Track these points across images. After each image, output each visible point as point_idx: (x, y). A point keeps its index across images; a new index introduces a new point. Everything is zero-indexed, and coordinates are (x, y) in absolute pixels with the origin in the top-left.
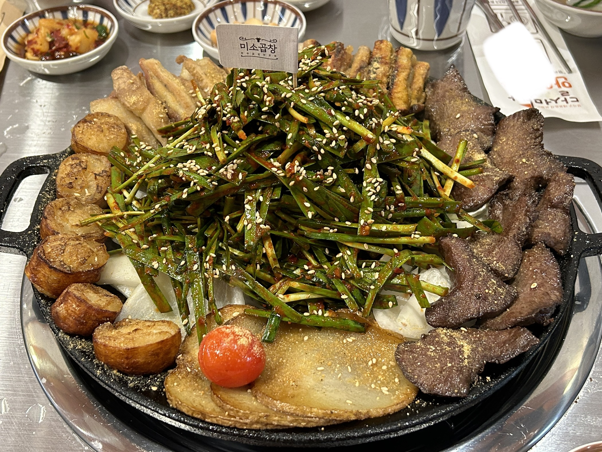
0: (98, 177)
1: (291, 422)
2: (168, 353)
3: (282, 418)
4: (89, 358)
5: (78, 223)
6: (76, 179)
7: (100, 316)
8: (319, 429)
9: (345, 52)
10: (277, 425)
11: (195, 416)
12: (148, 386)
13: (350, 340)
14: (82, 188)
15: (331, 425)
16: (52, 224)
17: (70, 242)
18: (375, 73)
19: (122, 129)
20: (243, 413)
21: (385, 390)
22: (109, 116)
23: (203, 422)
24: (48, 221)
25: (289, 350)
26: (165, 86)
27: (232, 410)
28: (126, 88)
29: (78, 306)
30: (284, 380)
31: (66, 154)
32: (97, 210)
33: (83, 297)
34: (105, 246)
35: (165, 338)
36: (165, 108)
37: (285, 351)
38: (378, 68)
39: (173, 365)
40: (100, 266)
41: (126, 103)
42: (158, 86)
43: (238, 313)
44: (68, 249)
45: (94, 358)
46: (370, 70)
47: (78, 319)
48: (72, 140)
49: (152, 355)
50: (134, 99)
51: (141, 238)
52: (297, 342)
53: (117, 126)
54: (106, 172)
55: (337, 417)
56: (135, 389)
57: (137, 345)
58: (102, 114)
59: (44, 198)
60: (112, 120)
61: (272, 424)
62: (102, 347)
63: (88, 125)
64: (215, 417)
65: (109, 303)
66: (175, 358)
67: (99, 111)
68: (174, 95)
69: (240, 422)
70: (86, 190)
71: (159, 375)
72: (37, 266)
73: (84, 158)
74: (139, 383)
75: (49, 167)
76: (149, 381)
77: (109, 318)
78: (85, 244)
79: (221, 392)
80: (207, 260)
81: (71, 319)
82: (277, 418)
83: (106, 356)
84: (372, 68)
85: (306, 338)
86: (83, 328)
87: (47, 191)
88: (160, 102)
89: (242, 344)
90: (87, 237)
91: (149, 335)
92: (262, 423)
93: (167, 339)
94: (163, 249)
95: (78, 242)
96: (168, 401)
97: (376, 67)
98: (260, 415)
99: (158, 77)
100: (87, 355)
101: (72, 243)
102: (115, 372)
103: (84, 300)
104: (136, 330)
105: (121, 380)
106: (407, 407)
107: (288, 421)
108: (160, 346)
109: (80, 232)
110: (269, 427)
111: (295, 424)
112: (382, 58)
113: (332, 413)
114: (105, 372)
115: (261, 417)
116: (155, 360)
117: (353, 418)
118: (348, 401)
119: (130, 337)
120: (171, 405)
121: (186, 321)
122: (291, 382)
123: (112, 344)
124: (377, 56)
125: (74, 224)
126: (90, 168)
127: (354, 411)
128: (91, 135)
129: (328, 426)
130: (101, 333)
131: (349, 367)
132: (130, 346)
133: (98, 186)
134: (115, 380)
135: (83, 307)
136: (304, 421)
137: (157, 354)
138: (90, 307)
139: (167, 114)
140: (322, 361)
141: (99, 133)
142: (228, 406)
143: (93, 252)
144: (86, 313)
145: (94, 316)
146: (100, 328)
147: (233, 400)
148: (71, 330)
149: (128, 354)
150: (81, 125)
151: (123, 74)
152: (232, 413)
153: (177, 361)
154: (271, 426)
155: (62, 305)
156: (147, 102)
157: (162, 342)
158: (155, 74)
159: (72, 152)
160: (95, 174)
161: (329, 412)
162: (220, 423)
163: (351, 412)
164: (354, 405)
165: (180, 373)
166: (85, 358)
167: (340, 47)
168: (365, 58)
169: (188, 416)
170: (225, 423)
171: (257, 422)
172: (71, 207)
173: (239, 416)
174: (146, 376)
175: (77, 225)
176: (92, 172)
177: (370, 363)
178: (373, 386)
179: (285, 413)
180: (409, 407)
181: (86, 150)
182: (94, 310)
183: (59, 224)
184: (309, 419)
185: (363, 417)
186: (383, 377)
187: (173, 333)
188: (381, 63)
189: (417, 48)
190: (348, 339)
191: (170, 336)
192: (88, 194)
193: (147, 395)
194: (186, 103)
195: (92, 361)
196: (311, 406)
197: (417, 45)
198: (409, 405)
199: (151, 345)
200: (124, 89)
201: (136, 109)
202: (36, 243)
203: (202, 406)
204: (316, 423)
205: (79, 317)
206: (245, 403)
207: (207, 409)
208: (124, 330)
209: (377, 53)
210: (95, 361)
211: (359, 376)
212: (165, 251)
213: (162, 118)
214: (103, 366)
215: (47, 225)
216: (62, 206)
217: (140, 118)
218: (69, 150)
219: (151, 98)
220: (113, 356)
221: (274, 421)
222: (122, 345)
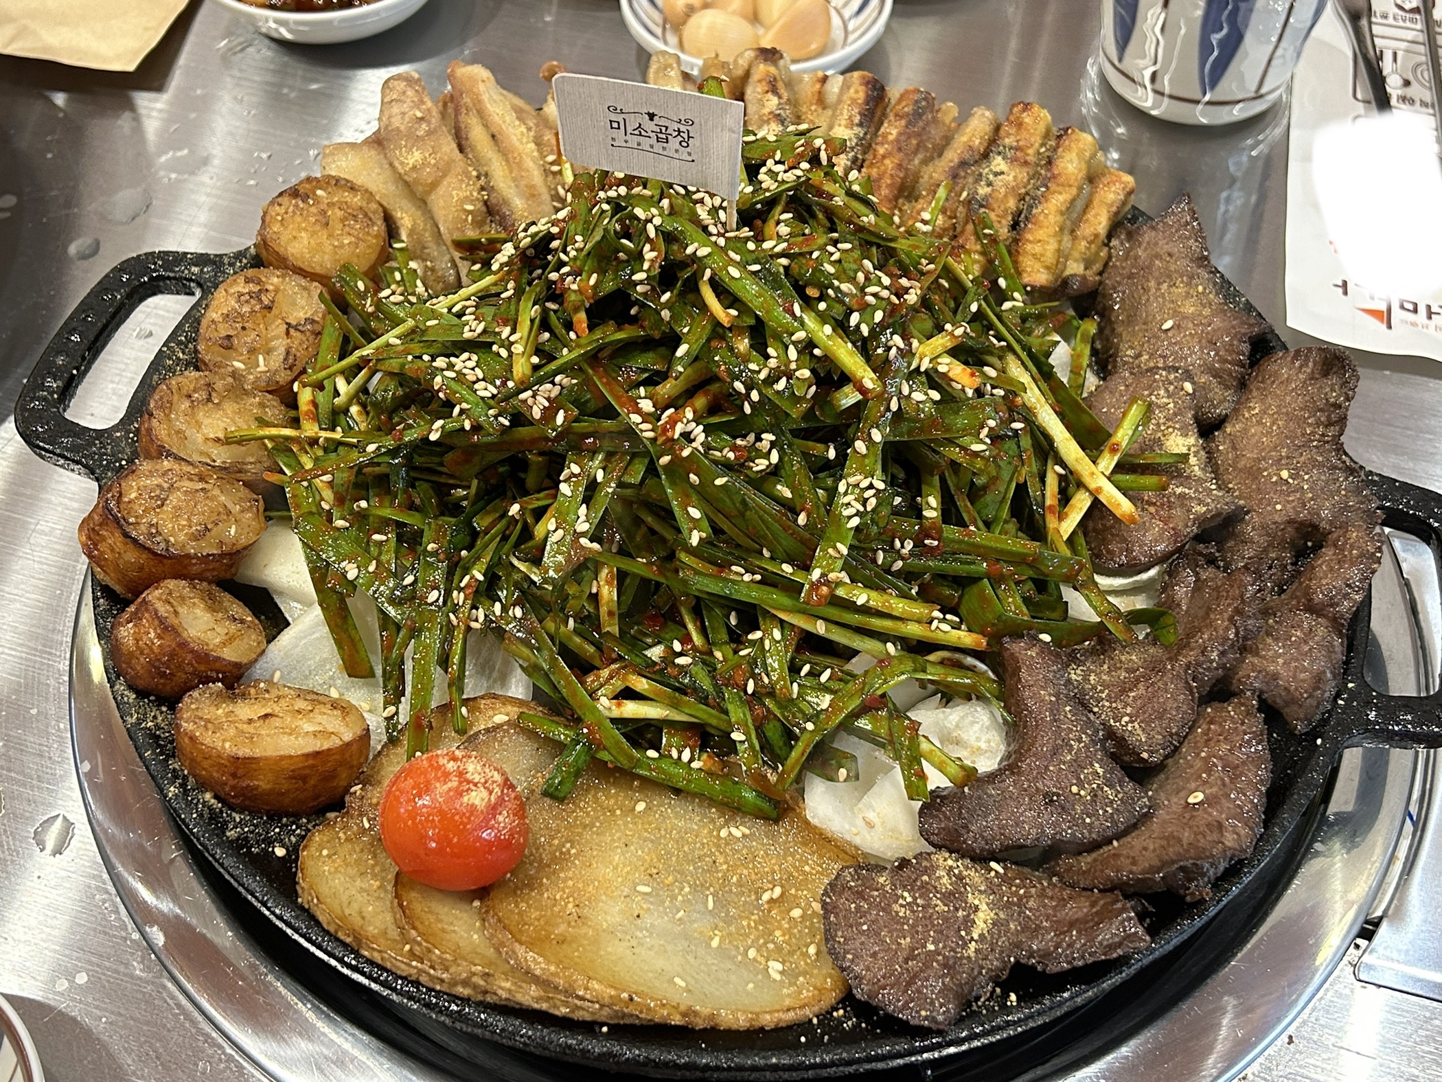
0: (292, 331)
1: (538, 1000)
2: (331, 776)
3: (520, 987)
4: (161, 753)
5: (221, 436)
6: (244, 328)
7: (202, 668)
8: (597, 1029)
9: (934, 118)
10: (507, 999)
11: (341, 935)
12: (270, 842)
13: (737, 833)
14: (253, 351)
15: (625, 1025)
16: (161, 430)
17: (182, 484)
18: (989, 184)
19: (374, 224)
20: (440, 957)
21: (775, 967)
22: (353, 188)
23: (358, 955)
24: (155, 422)
25: (593, 825)
26: (493, 136)
27: (419, 944)
28: (402, 128)
29: (159, 637)
30: (558, 897)
31: (244, 261)
32: (274, 410)
33: (172, 620)
34: (261, 502)
35: (326, 747)
36: (482, 189)
37: (585, 826)
38: (1003, 173)
39: (338, 804)
40: (239, 547)
41: (396, 164)
42: (477, 134)
43: (507, 718)
44: (174, 499)
45: (174, 756)
46: (980, 175)
47: (157, 664)
48: (259, 233)
49: (291, 778)
50: (415, 157)
51: (340, 500)
52: (618, 812)
53: (366, 215)
54: (313, 322)
55: (641, 1012)
56: (239, 847)
57: (258, 753)
58: (337, 180)
59: (170, 359)
60: (357, 200)
61: (495, 994)
62: (186, 740)
63: (296, 206)
64: (380, 951)
65: (230, 640)
66: (346, 790)
67: (333, 173)
68: (507, 161)
69: (429, 974)
70: (261, 358)
71: (304, 820)
72: (101, 525)
73: (275, 280)
74: (252, 832)
75: (200, 285)
76: (277, 830)
77: (223, 673)
78: (216, 492)
79: (413, 894)
80: (462, 585)
81: (142, 659)
82: (508, 985)
83: (193, 760)
84: (986, 170)
85: (641, 806)
86: (164, 685)
87: (180, 343)
88: (474, 173)
89: (472, 805)
90: (230, 473)
91: (290, 734)
92: (475, 987)
93: (329, 750)
94: (376, 537)
95: (200, 485)
96: (298, 887)
97: (997, 169)
98: (474, 969)
99: (481, 114)
100: (159, 746)
101: (187, 485)
102: (208, 796)
103: (172, 626)
104: (266, 716)
105: (214, 816)
106: (810, 1020)
107: (529, 996)
108: (311, 762)
109: (221, 456)
110: (489, 999)
111: (544, 1006)
112: (1017, 149)
113: (631, 999)
114: (186, 792)
115: (474, 974)
116: (297, 789)
117: (677, 1020)
118: (677, 980)
119: (250, 729)
120: (300, 900)
121: (392, 709)
122: (570, 906)
123: (209, 739)
124: (1007, 141)
125: (212, 436)
126: (283, 306)
127: (683, 1008)
128: (300, 229)
129: (618, 1025)
130: (193, 706)
131: (710, 898)
132: (244, 751)
133: (288, 353)
134: (201, 815)
135: (169, 642)
136: (566, 1004)
137: (304, 779)
138: (183, 645)
139: (486, 203)
140: (655, 871)
141: (318, 228)
142: (413, 933)
143: (229, 513)
144: (172, 655)
145: (190, 664)
146: (195, 694)
147: (432, 918)
148: (141, 684)
149: (237, 768)
150: (285, 200)
151: (404, 93)
152: (417, 949)
153: (347, 798)
154: (495, 997)
155: (130, 625)
157: (317, 754)
158: (474, 105)
159: (257, 259)
160: (289, 324)
161: (625, 995)
162: (388, 965)
163: (676, 1007)
164: (689, 991)
165: (345, 827)
166: (154, 752)
167: (924, 103)
168: (977, 142)
169: (327, 933)
170: (399, 968)
171: (465, 983)
172: (214, 394)
173: (430, 960)
174: (274, 816)
175: (218, 440)
176: (283, 319)
177: (766, 897)
178: (752, 953)
179: (529, 976)
180: (815, 1021)
181: (284, 264)
182: (192, 651)
183: (178, 432)
184: (579, 1003)
185: (700, 1024)
186: (784, 935)
187: (348, 736)
188: (1013, 160)
190: (734, 830)
191: (338, 743)
192: (262, 368)
193: (262, 864)
194: (531, 187)
195: (166, 760)
196: (591, 974)
198: (817, 1017)
199: (291, 757)
200: (398, 128)
201: (416, 181)
202: (124, 463)
203: (363, 918)
204: (592, 1013)
205: (159, 660)
206: (454, 931)
207: (371, 928)
208: (245, 710)
209: (1008, 135)
210: (174, 764)
211: (728, 921)
212: (381, 543)
213: (473, 212)
214: (185, 778)
215: (149, 430)
216: (195, 391)
217: (425, 203)
218: (253, 251)
219: (455, 160)
220: (206, 764)
221: (503, 989)
222: (227, 745)
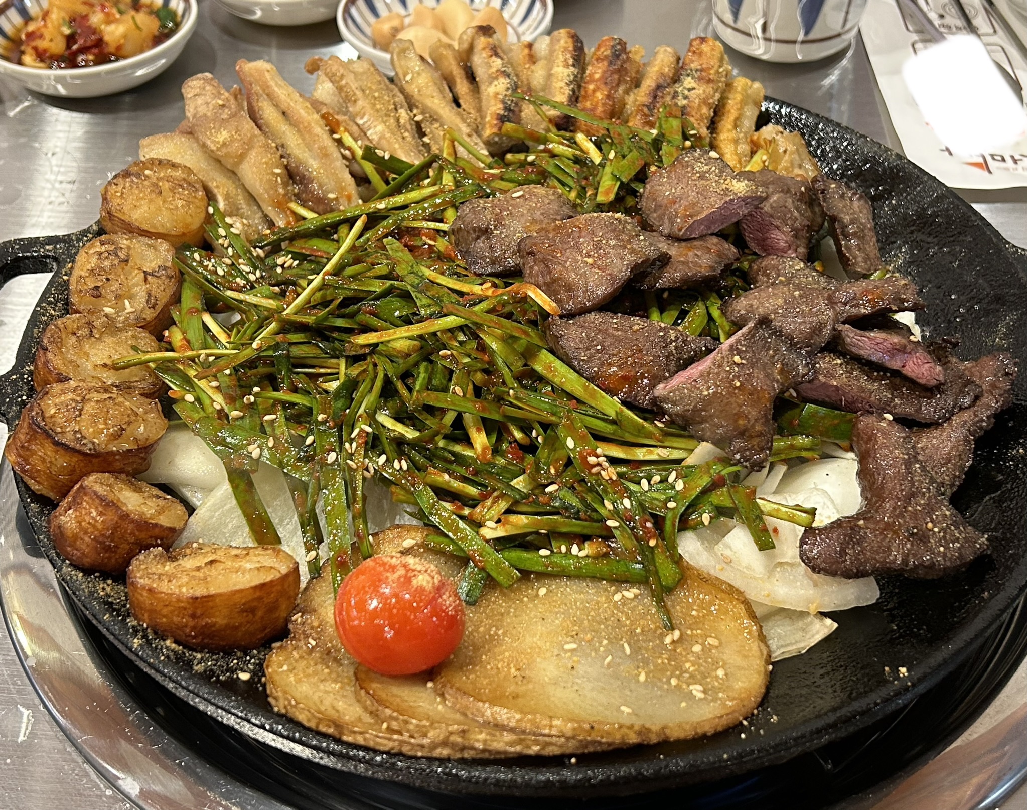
0: (149, 278)
1: (511, 744)
2: (273, 608)
3: (494, 735)
4: (118, 615)
5: (109, 362)
6: (108, 279)
7: (143, 536)
8: (566, 761)
9: (628, 58)
10: (484, 751)
11: (322, 728)
12: (233, 671)
13: (629, 594)
14: (118, 297)
15: (590, 754)
16: (56, 361)
17: (91, 395)
18: (686, 98)
19: (197, 190)
20: (417, 726)
21: (697, 690)
22: (174, 166)
23: (338, 741)
24: (50, 355)
25: (509, 613)
26: (284, 113)
27: (396, 719)
28: (209, 114)
29: (101, 514)
30: (500, 666)
31: (90, 236)
32: (146, 340)
33: (111, 497)
34: (159, 405)
35: (269, 579)
36: (282, 156)
37: (502, 615)
38: (694, 89)
39: (282, 633)
40: (150, 442)
41: (208, 142)
42: (269, 113)
43: (414, 541)
44: (89, 408)
45: (129, 616)
46: (676, 92)
47: (101, 539)
48: (102, 209)
49: (243, 611)
50: (223, 135)
51: (229, 399)
52: (525, 599)
53: (189, 184)
54: (165, 268)
55: (602, 737)
56: (207, 677)
57: (213, 591)
58: (160, 162)
59: (44, 315)
60: (178, 173)
61: (473, 748)
62: (145, 594)
63: (132, 181)
64: (361, 733)
65: (160, 512)
66: (287, 620)
67: (155, 156)
68: (299, 131)
69: (410, 743)
70: (127, 302)
71: (255, 652)
72: (29, 441)
73: (125, 242)
74: (215, 665)
75: (55, 259)
76: (235, 662)
77: (161, 539)
78: (121, 399)
79: (375, 685)
80: (353, 436)
81: (87, 539)
82: (482, 736)
83: (152, 612)
84: (681, 89)
85: (543, 591)
86: (110, 558)
87: (50, 303)
88: (274, 145)
89: (422, 586)
90: (125, 388)
91: (237, 572)
92: (453, 746)
93: (272, 581)
94: (268, 417)
95: (106, 396)
96: (270, 699)
97: (689, 86)
98: (450, 729)
99: (270, 97)
100: (114, 610)
101: (96, 396)
102: (168, 643)
103: (112, 502)
104: (212, 562)
105: (179, 658)
106: (741, 723)
107: (503, 743)
108: (258, 594)
109: (110, 378)
110: (466, 755)
111: (518, 748)
112: (701, 70)
113: (592, 728)
114: (149, 643)
115: (451, 733)
116: (248, 622)
117: (633, 739)
118: (623, 708)
119: (200, 574)
120: (276, 709)
122: (513, 670)
123: (164, 587)
124: (692, 65)
125: (99, 363)
126: (135, 260)
127: (636, 728)
128: (139, 199)
129: (583, 754)
130: (143, 567)
131: (626, 646)
132: (200, 591)
133: (149, 295)
134: (168, 657)
135: (111, 516)
136: (536, 742)
137: (252, 611)
138: (125, 517)
139: (286, 167)
140: (574, 633)
141: (153, 196)
142: (388, 712)
143: (137, 414)
144: (116, 528)
145: (132, 533)
146: (141, 557)
147: (398, 700)
148: (87, 561)
149: (196, 608)
150: (120, 180)
151: (204, 88)
152: (395, 725)
153: (291, 626)
154: (472, 753)
155: (71, 512)
156: (249, 145)
157: (263, 586)
158: (264, 91)
159: (101, 232)
160: (144, 272)
161: (587, 726)
162: (371, 744)
163: (631, 727)
164: (637, 715)
165: (296, 648)
166: (111, 615)
167: (619, 47)
168: (667, 70)
169: (309, 729)
170: (381, 744)
171: (445, 743)
172: (95, 331)
173: (408, 731)
174: (228, 652)
175: (105, 366)
176: (139, 269)
177: (668, 640)
178: (674, 682)
179: (499, 727)
180: (745, 723)
181: (129, 229)
182: (133, 521)
183: (71, 362)
184: (547, 739)
185: (654, 739)
186: (693, 665)
187: (284, 570)
188: (700, 79)
189: (765, 57)
190: (626, 593)
191: (278, 575)
192: (129, 308)
193: (231, 687)
194: (321, 148)
195: (124, 620)
196: (551, 714)
197: (765, 53)
198: (745, 719)
199: (241, 591)
200: (205, 115)
201: (227, 155)
202: (24, 398)
203: (337, 711)
204: (561, 746)
205: (103, 535)
206: (420, 706)
207: (347, 717)
208: (188, 563)
209: (692, 62)
210: (131, 622)
211: (646, 662)
213: (278, 175)
214: (145, 630)
215: (46, 363)
216: (78, 328)
217: (234, 173)
218: (95, 228)
219: (256, 136)
220: (165, 611)
221: (478, 741)
222: (184, 590)
